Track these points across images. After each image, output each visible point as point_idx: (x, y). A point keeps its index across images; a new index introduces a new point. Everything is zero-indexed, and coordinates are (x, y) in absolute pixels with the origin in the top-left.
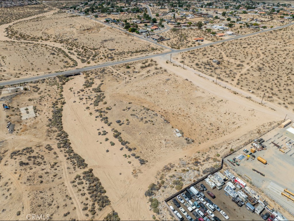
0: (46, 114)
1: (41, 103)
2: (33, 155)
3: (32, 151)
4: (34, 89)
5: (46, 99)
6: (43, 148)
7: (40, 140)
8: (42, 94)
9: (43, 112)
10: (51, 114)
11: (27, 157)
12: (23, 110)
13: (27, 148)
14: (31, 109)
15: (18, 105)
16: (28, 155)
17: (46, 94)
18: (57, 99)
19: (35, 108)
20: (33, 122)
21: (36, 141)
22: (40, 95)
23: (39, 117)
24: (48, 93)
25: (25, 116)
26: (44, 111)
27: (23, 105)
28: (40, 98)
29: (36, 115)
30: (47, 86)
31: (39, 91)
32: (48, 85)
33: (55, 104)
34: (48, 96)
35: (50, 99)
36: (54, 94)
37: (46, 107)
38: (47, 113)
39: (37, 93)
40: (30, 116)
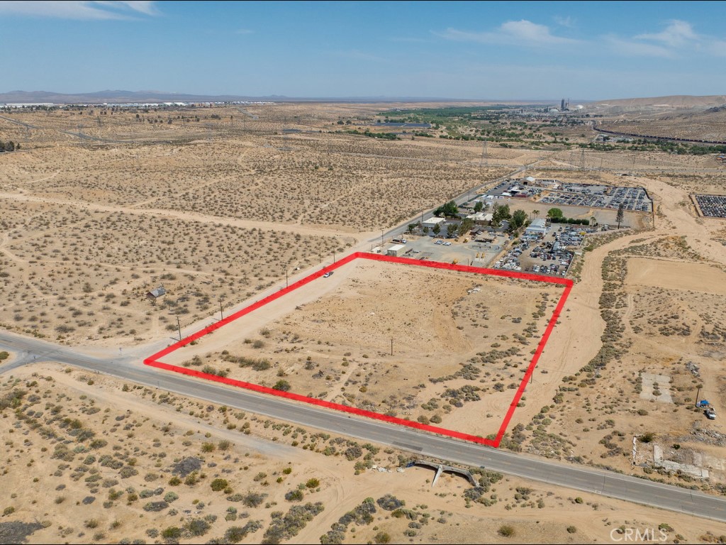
0: (620, 369)
1: (619, 396)
2: (662, 326)
3: (660, 330)
4: (619, 445)
5: (602, 399)
6: (645, 331)
7: (646, 341)
8: (603, 419)
9: (623, 374)
10: (608, 366)
11: (669, 324)
12: (666, 396)
13: (666, 335)
14: (647, 392)
15: (675, 411)
16: (667, 326)
17: (595, 414)
18: (576, 392)
19: (638, 390)
20: (651, 366)
21: (653, 342)
22: (611, 417)
23: (635, 370)
24: (585, 416)
25: (664, 381)
26: (620, 375)
27: (664, 409)
28: (614, 408)
29: (640, 375)
30: (574, 441)
31: (608, 432)
32: (568, 445)
33: (590, 382)
34: (592, 407)
35: (592, 398)
36: (573, 408)
37: (612, 382)
38: (617, 371)
39: (617, 428)
40: (652, 376)
